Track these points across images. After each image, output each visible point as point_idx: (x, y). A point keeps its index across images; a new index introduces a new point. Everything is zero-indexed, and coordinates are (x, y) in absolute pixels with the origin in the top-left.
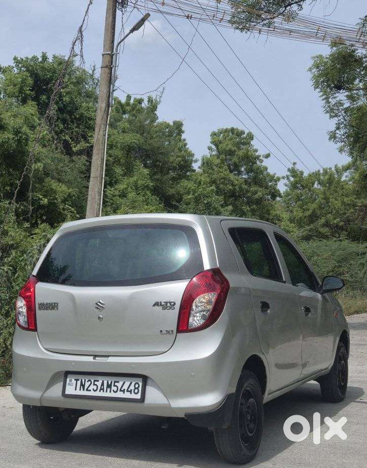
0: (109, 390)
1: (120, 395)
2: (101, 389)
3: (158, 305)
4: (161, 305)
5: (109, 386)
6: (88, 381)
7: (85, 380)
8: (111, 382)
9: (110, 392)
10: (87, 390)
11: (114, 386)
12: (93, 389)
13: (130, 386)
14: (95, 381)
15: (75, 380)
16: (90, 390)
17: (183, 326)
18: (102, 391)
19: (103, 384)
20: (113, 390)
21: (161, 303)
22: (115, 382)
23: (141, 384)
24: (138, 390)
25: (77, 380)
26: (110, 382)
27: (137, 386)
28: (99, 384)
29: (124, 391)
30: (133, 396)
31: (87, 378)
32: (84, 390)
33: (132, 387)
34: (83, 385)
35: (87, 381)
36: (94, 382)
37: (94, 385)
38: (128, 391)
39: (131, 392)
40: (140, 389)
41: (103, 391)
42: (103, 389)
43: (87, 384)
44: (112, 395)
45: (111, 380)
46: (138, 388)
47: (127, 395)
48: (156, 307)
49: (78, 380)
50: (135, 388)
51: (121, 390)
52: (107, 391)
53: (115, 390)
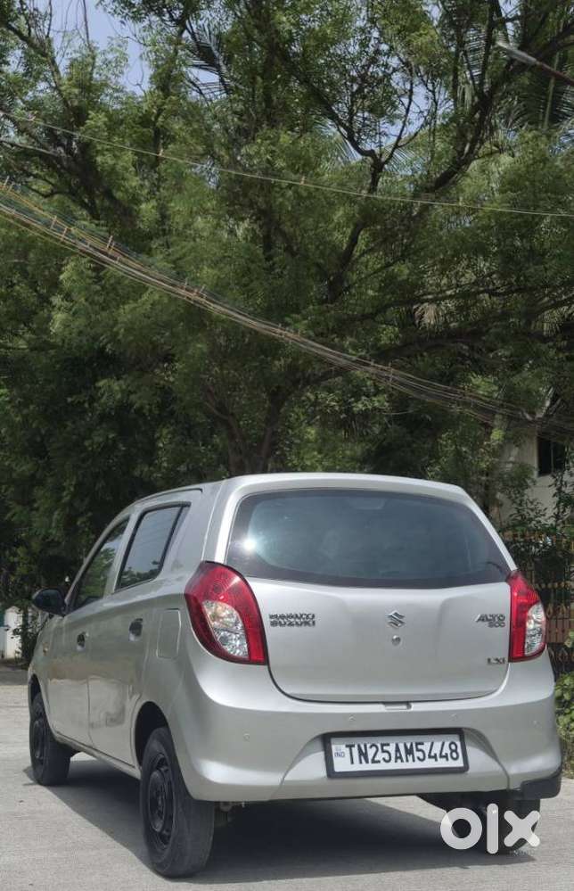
0: (410, 758)
1: (429, 764)
2: (397, 758)
3: (483, 620)
4: (487, 620)
5: (409, 752)
6: (371, 747)
7: (365, 746)
8: (412, 745)
9: (414, 761)
10: (374, 761)
11: (418, 750)
12: (384, 759)
13: (442, 749)
14: (383, 745)
15: (347, 746)
16: (379, 762)
17: (517, 652)
18: (399, 761)
19: (397, 749)
20: (419, 758)
21: (486, 616)
22: (417, 744)
23: (458, 744)
24: (457, 754)
25: (350, 747)
26: (409, 746)
27: (453, 747)
28: (392, 748)
29: (435, 757)
30: (451, 764)
31: (369, 741)
32: (367, 762)
33: (446, 750)
34: (363, 754)
35: (368, 746)
36: (382, 749)
37: (383, 751)
38: (441, 756)
39: (446, 757)
40: (459, 750)
41: (402, 761)
42: (401, 757)
43: (371, 752)
44: (418, 765)
45: (409, 741)
46: (456, 751)
47: (442, 763)
48: (480, 622)
49: (353, 746)
50: (452, 751)
51: (430, 757)
52: (407, 761)
53: (422, 757)
